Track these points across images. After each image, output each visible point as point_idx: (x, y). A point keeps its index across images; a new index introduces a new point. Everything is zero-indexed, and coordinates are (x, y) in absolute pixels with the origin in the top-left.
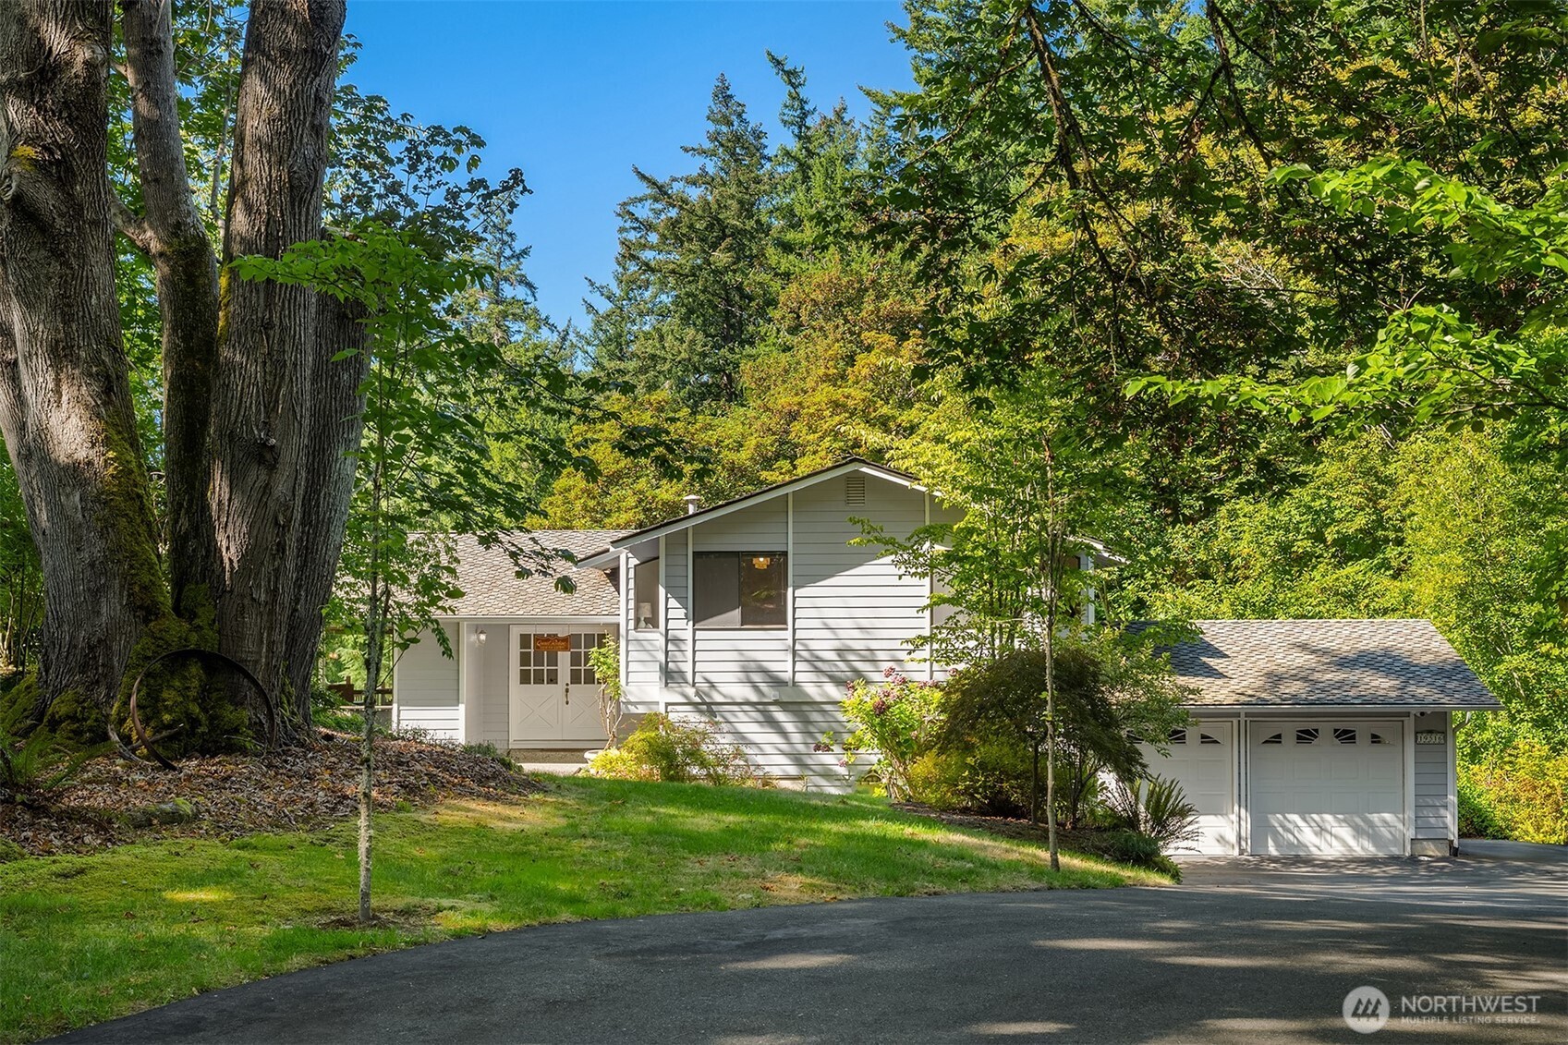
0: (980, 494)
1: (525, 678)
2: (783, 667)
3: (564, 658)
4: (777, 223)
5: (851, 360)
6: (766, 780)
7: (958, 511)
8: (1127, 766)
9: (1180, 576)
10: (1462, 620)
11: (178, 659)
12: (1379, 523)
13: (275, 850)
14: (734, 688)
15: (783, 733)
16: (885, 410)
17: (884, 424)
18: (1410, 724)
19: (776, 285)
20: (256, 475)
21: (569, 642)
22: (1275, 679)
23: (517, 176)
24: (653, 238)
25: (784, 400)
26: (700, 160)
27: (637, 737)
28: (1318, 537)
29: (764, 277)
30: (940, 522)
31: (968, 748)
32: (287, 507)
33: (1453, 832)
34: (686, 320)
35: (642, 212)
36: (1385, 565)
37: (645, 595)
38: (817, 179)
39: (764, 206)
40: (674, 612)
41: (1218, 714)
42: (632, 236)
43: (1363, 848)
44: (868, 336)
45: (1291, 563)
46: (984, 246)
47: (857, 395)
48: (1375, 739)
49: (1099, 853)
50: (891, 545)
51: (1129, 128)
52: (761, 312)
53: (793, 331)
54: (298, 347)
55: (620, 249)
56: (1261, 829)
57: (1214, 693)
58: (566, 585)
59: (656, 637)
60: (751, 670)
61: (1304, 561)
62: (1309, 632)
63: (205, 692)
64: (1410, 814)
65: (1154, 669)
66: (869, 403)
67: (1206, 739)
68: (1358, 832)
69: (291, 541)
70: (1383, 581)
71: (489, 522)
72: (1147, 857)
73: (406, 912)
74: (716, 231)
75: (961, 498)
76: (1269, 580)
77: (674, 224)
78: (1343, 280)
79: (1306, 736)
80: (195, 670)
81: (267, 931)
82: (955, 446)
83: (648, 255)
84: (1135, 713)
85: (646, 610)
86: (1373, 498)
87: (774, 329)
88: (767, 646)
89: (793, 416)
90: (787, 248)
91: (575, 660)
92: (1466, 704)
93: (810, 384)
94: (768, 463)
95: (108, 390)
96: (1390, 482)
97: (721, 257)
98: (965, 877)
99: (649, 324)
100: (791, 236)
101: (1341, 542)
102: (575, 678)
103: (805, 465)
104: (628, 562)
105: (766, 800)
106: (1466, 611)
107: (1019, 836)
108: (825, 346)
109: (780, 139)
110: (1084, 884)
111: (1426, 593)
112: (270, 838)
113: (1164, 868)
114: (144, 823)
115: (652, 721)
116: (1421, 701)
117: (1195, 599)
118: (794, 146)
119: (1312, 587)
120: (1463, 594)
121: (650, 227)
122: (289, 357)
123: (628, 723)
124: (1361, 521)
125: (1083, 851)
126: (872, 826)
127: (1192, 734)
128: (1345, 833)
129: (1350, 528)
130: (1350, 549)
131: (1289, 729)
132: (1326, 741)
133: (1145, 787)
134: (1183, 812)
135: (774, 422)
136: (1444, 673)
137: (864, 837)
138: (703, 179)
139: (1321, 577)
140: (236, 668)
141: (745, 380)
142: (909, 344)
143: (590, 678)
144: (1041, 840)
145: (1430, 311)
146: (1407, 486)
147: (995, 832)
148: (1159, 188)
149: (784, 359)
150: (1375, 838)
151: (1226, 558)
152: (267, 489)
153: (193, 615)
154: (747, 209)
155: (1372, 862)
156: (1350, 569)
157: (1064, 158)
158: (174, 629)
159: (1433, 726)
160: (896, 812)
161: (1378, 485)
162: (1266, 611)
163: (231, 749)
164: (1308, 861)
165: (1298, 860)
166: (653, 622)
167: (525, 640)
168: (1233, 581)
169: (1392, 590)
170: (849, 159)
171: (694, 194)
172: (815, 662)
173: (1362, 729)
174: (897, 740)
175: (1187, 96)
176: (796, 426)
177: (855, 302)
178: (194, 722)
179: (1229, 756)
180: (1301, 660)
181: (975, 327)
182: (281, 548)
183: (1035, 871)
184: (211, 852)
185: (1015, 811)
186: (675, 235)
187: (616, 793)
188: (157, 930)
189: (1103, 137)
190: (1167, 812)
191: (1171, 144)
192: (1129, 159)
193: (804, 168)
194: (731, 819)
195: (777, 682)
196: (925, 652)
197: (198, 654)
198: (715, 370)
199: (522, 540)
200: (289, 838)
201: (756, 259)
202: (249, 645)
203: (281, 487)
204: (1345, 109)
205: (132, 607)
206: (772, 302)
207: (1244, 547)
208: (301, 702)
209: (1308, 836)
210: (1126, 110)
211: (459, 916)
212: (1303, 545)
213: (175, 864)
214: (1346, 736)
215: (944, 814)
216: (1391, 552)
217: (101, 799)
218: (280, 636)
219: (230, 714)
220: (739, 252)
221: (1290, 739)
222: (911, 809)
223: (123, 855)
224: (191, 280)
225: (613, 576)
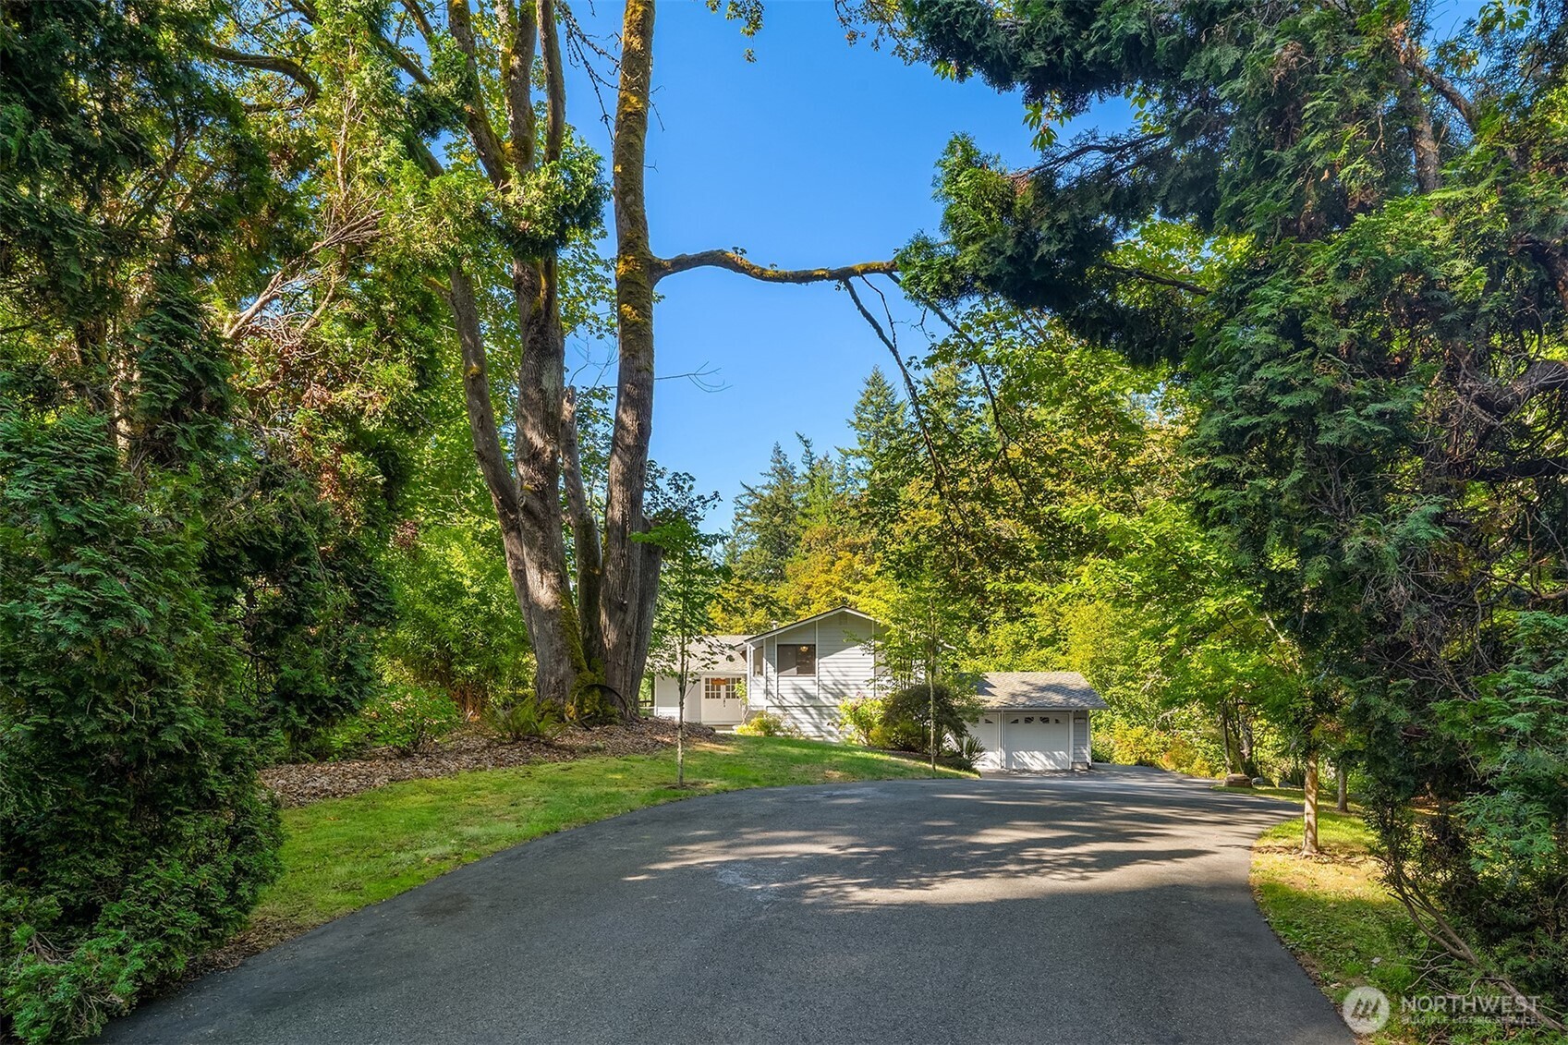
0: (896, 621)
1: (707, 696)
2: (813, 690)
3: (723, 688)
4: (801, 505)
5: (833, 563)
6: (808, 738)
7: (887, 628)
8: (959, 731)
9: (973, 655)
10: (1093, 672)
11: (591, 688)
12: (1057, 632)
13: (638, 761)
14: (792, 699)
15: (810, 715)
16: (847, 585)
17: (847, 590)
18: (1071, 715)
19: (800, 532)
20: (619, 615)
21: (726, 681)
22: (1013, 695)
23: (716, 494)
24: (749, 512)
25: (806, 581)
26: (768, 478)
27: (755, 720)
28: (1031, 638)
29: (795, 528)
30: (879, 632)
31: (896, 724)
32: (631, 628)
33: (1089, 759)
34: (763, 546)
35: (744, 501)
36: (1059, 649)
37: (758, 662)
38: (817, 487)
39: (796, 497)
40: (770, 669)
41: (993, 711)
42: (740, 511)
43: (1050, 765)
44: (841, 554)
45: (1019, 648)
46: (905, 522)
47: (835, 578)
48: (1057, 721)
49: (949, 766)
50: (859, 641)
51: (963, 473)
52: (794, 543)
53: (808, 551)
54: (634, 564)
55: (734, 516)
56: (1009, 759)
57: (993, 703)
58: (730, 658)
59: (762, 679)
60: (797, 690)
61: (1025, 648)
62: (1029, 677)
63: (601, 700)
64: (1071, 751)
65: (972, 693)
66: (841, 582)
67: (987, 722)
68: (1048, 757)
69: (633, 641)
70: (1058, 657)
71: (700, 633)
72: (969, 768)
73: (695, 784)
74: (775, 509)
75: (887, 622)
76: (1010, 656)
77: (758, 506)
78: (1050, 535)
79: (1028, 720)
80: (597, 691)
81: (647, 790)
82: (886, 602)
83: (747, 519)
84: (962, 710)
85: (758, 669)
86: (1054, 621)
87: (800, 550)
88: (806, 682)
89: (809, 587)
90: (805, 516)
91: (728, 689)
92: (1095, 707)
93: (815, 573)
94: (798, 607)
95: (561, 582)
96: (1061, 615)
97: (777, 520)
98: (901, 774)
99: (747, 548)
100: (806, 511)
101: (1040, 640)
102: (728, 696)
103: (814, 608)
104: (750, 648)
105: (807, 743)
106: (1094, 668)
107: (917, 759)
108: (822, 557)
109: (801, 470)
110: (946, 777)
111: (1077, 662)
112: (635, 757)
113: (975, 772)
114: (587, 751)
115: (762, 714)
116: (1076, 706)
117: (980, 664)
118: (807, 472)
119: (1028, 659)
120: (1092, 662)
121: (747, 507)
122: (631, 568)
123: (751, 714)
124: (1049, 631)
125: (943, 765)
126: (859, 754)
127: (981, 719)
128: (1042, 757)
129: (1045, 634)
130: (1044, 643)
131: (1021, 718)
132: (1037, 722)
133: (966, 740)
134: (981, 750)
135: (801, 590)
136: (1086, 693)
137: (859, 758)
138: (769, 487)
139: (1031, 655)
140: (612, 691)
141: (788, 572)
142: (858, 557)
143: (734, 696)
144: (928, 760)
145: (1104, 561)
146: (1069, 617)
147: (905, 757)
148: (976, 497)
149: (804, 562)
150: (1055, 760)
151: (992, 646)
152: (624, 621)
153: (595, 671)
154: (788, 500)
155: (1056, 771)
156: (1044, 651)
157: (938, 486)
158: (589, 676)
159: (1081, 716)
160: (865, 749)
161: (1057, 617)
162: (1009, 669)
163: (611, 723)
164: (1029, 771)
165: (1025, 771)
166: (761, 673)
167: (707, 680)
168: (995, 656)
169: (1062, 660)
170: (830, 477)
171: (766, 493)
172: (825, 687)
173: (1052, 717)
174: (863, 722)
175: (987, 460)
176: (810, 592)
177: (834, 538)
178: (597, 712)
179: (997, 729)
180: (1026, 688)
181: (901, 555)
182: (629, 644)
183: (927, 771)
184: (614, 762)
185: (913, 750)
186: (758, 510)
187: (755, 740)
188: (606, 789)
189: (952, 477)
190: (973, 749)
191: (980, 480)
192: (963, 485)
193: (812, 482)
194: (805, 751)
195: (809, 697)
196: (872, 686)
197: (599, 686)
198: (776, 568)
199: (713, 640)
200: (641, 757)
201: (793, 520)
202: (617, 682)
203: (629, 620)
204: (1052, 466)
205: (573, 667)
206: (800, 539)
207: (999, 642)
208: (635, 705)
209: (1027, 759)
210: (962, 466)
211: (715, 784)
212: (1024, 641)
213: (604, 766)
214: (1045, 720)
215: (884, 749)
216: (1062, 644)
217: (567, 741)
218: (629, 679)
219: (610, 709)
220: (785, 517)
221: (1022, 721)
222: (870, 748)
223: (583, 762)
224: (587, 536)
225: (744, 654)
